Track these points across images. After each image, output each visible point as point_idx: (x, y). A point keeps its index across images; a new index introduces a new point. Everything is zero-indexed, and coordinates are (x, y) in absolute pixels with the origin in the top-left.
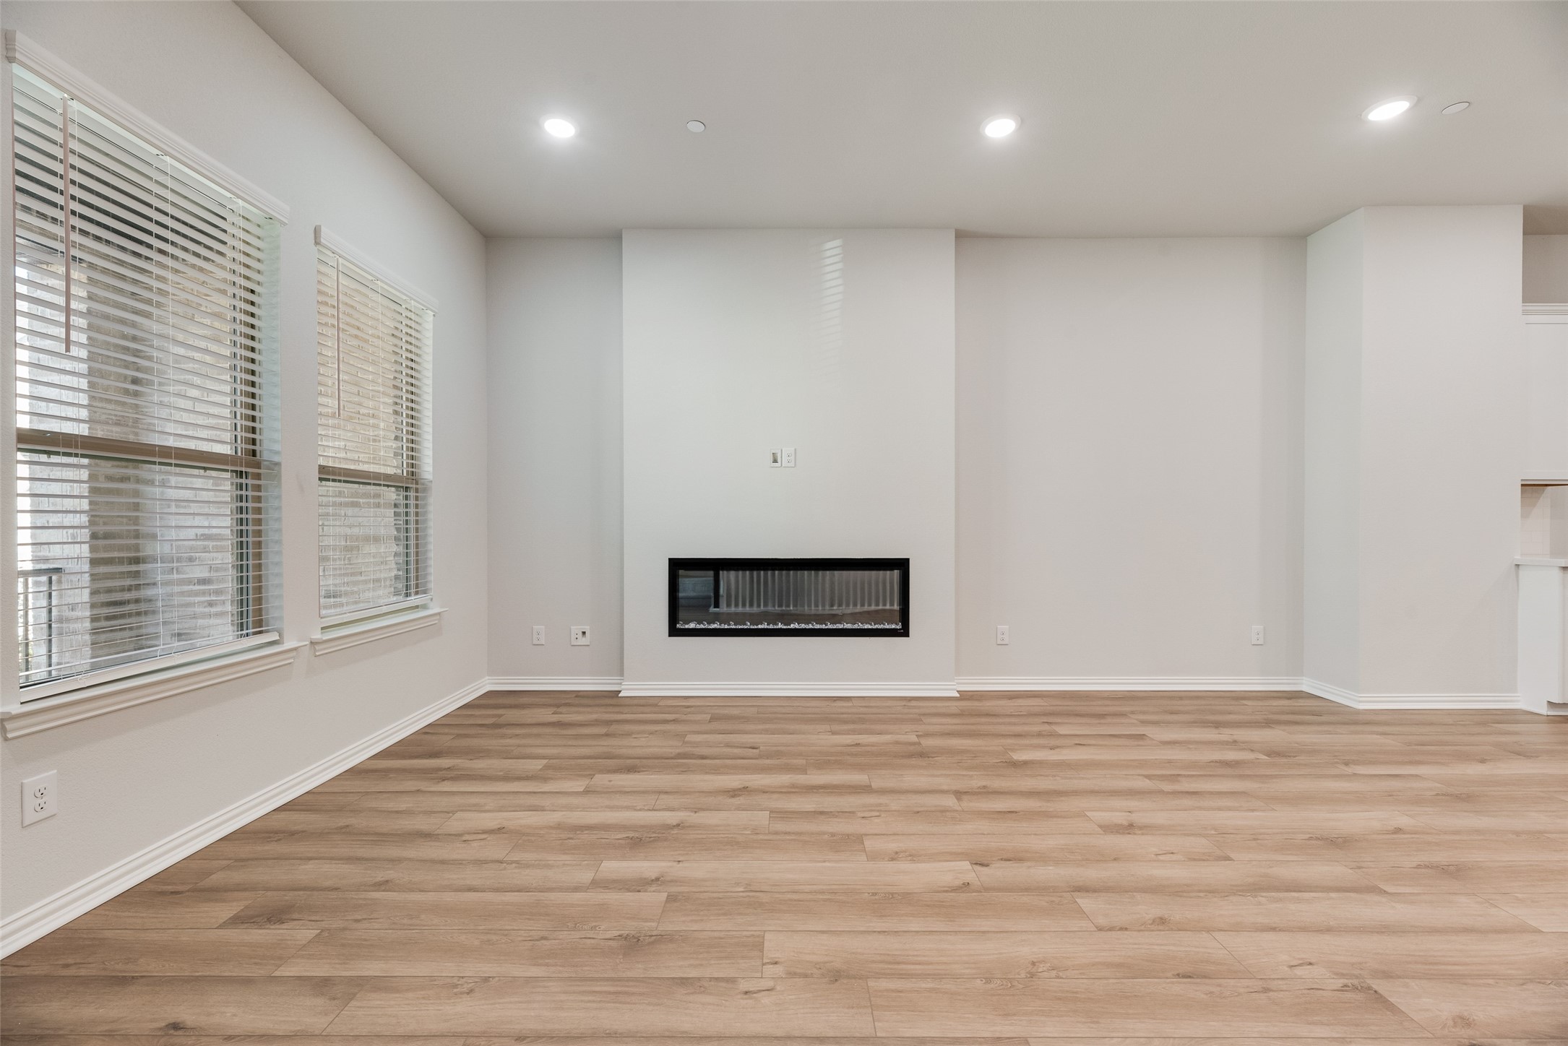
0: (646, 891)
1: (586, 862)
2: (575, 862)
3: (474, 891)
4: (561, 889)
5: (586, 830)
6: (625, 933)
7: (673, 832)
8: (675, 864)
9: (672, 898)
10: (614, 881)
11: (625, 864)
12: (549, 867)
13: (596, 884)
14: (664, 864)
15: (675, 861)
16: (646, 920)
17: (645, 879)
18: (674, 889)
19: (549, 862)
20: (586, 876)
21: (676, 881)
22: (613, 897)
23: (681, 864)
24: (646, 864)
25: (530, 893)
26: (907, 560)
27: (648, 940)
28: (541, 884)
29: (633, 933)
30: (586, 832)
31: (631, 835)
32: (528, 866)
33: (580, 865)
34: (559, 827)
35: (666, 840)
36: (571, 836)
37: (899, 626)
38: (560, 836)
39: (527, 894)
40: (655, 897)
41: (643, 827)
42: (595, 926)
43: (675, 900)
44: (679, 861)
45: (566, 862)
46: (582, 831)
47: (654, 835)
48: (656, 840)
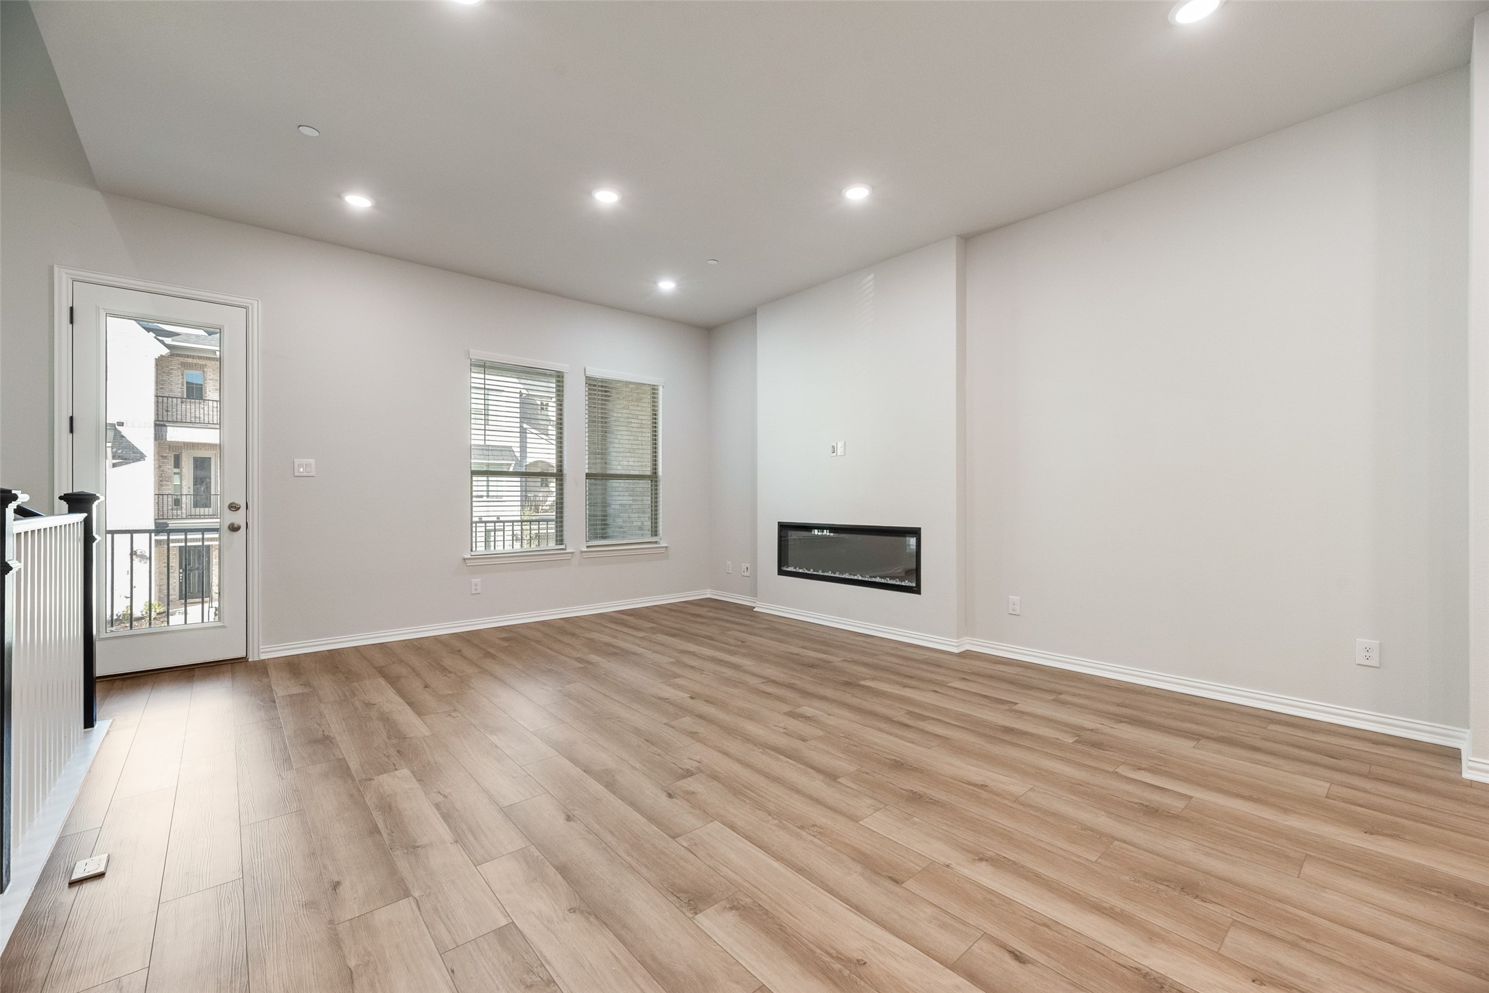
26: (919, 529)
37: (914, 585)
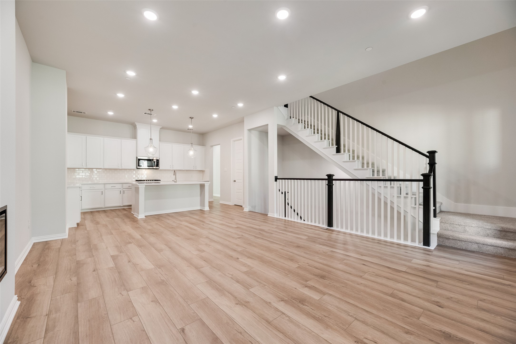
0: (311, 285)
1: (324, 302)
2: (328, 304)
3: (365, 310)
4: (335, 297)
5: (316, 317)
6: (323, 280)
7: (287, 299)
8: (297, 288)
9: (307, 281)
10: (318, 292)
11: (312, 296)
12: (337, 307)
13: (324, 294)
14: (301, 290)
15: (297, 289)
16: (316, 280)
17: (309, 288)
18: (304, 283)
19: (336, 309)
20: (326, 297)
21: (302, 284)
22: (322, 288)
23: (296, 287)
24: (306, 292)
25: (345, 300)
27: (319, 277)
28: (341, 302)
29: (321, 279)
30: (317, 316)
31: (302, 305)
32: (345, 311)
33: (326, 302)
34: (327, 326)
35: (292, 297)
36: (324, 317)
38: (328, 320)
39: (346, 300)
40: (310, 283)
41: (294, 307)
42: (329, 284)
43: (306, 280)
44: (295, 288)
45: (330, 306)
46: (319, 317)
47: (294, 301)
48: (294, 299)
